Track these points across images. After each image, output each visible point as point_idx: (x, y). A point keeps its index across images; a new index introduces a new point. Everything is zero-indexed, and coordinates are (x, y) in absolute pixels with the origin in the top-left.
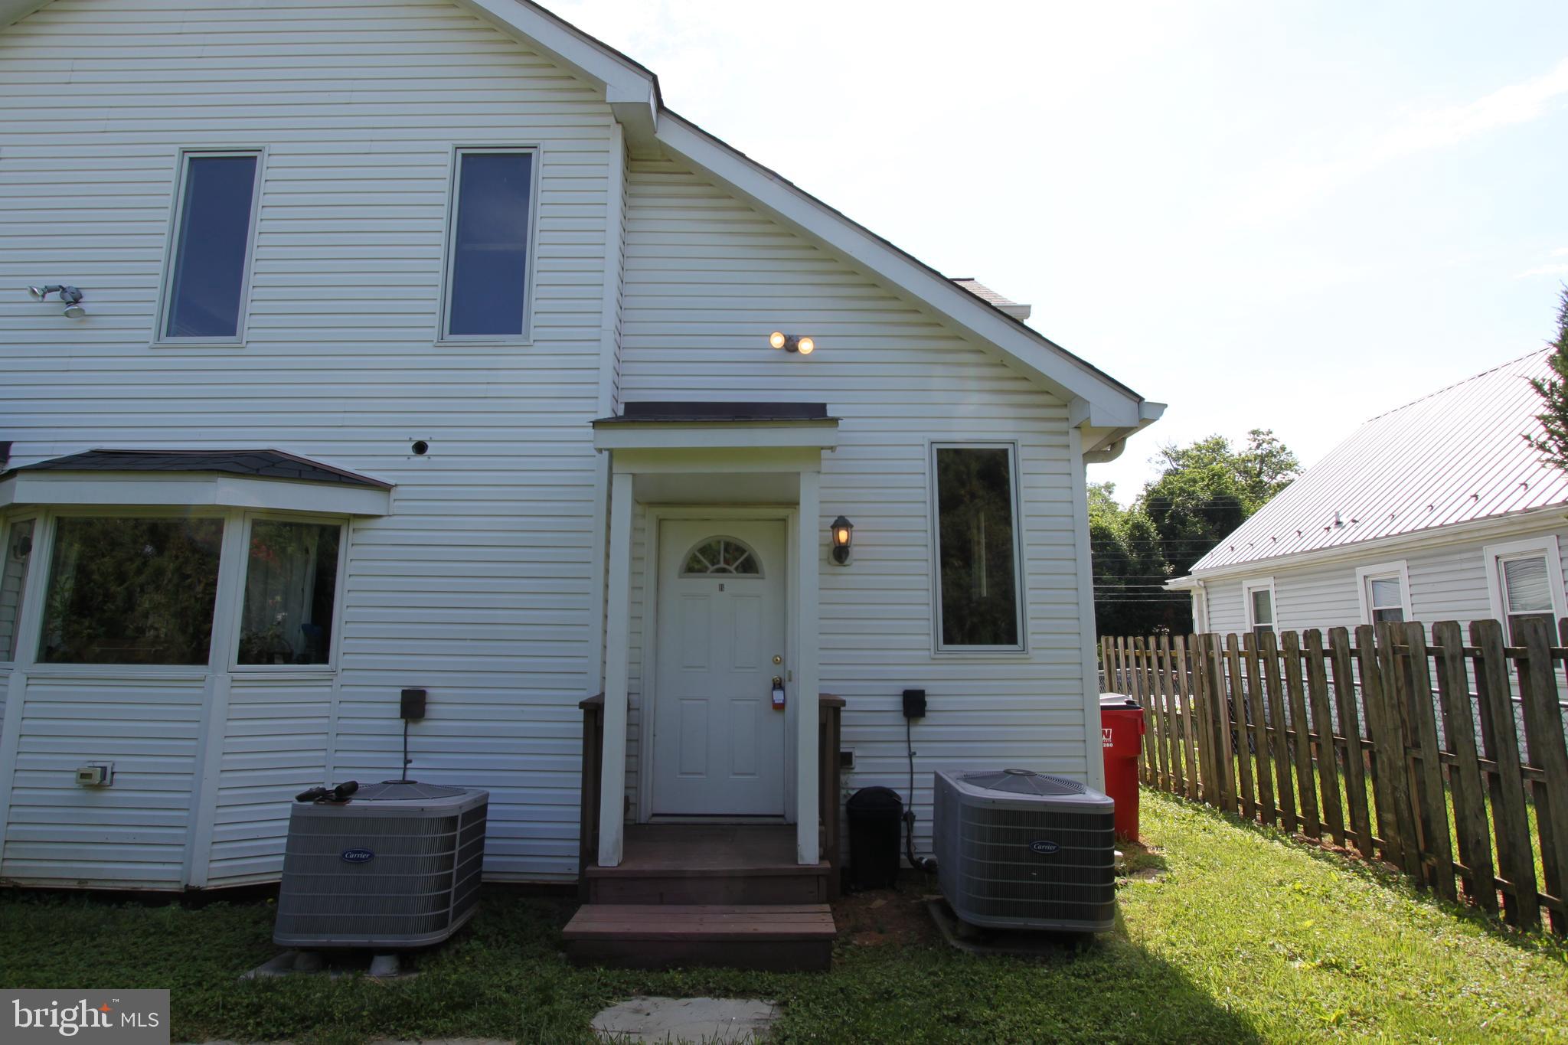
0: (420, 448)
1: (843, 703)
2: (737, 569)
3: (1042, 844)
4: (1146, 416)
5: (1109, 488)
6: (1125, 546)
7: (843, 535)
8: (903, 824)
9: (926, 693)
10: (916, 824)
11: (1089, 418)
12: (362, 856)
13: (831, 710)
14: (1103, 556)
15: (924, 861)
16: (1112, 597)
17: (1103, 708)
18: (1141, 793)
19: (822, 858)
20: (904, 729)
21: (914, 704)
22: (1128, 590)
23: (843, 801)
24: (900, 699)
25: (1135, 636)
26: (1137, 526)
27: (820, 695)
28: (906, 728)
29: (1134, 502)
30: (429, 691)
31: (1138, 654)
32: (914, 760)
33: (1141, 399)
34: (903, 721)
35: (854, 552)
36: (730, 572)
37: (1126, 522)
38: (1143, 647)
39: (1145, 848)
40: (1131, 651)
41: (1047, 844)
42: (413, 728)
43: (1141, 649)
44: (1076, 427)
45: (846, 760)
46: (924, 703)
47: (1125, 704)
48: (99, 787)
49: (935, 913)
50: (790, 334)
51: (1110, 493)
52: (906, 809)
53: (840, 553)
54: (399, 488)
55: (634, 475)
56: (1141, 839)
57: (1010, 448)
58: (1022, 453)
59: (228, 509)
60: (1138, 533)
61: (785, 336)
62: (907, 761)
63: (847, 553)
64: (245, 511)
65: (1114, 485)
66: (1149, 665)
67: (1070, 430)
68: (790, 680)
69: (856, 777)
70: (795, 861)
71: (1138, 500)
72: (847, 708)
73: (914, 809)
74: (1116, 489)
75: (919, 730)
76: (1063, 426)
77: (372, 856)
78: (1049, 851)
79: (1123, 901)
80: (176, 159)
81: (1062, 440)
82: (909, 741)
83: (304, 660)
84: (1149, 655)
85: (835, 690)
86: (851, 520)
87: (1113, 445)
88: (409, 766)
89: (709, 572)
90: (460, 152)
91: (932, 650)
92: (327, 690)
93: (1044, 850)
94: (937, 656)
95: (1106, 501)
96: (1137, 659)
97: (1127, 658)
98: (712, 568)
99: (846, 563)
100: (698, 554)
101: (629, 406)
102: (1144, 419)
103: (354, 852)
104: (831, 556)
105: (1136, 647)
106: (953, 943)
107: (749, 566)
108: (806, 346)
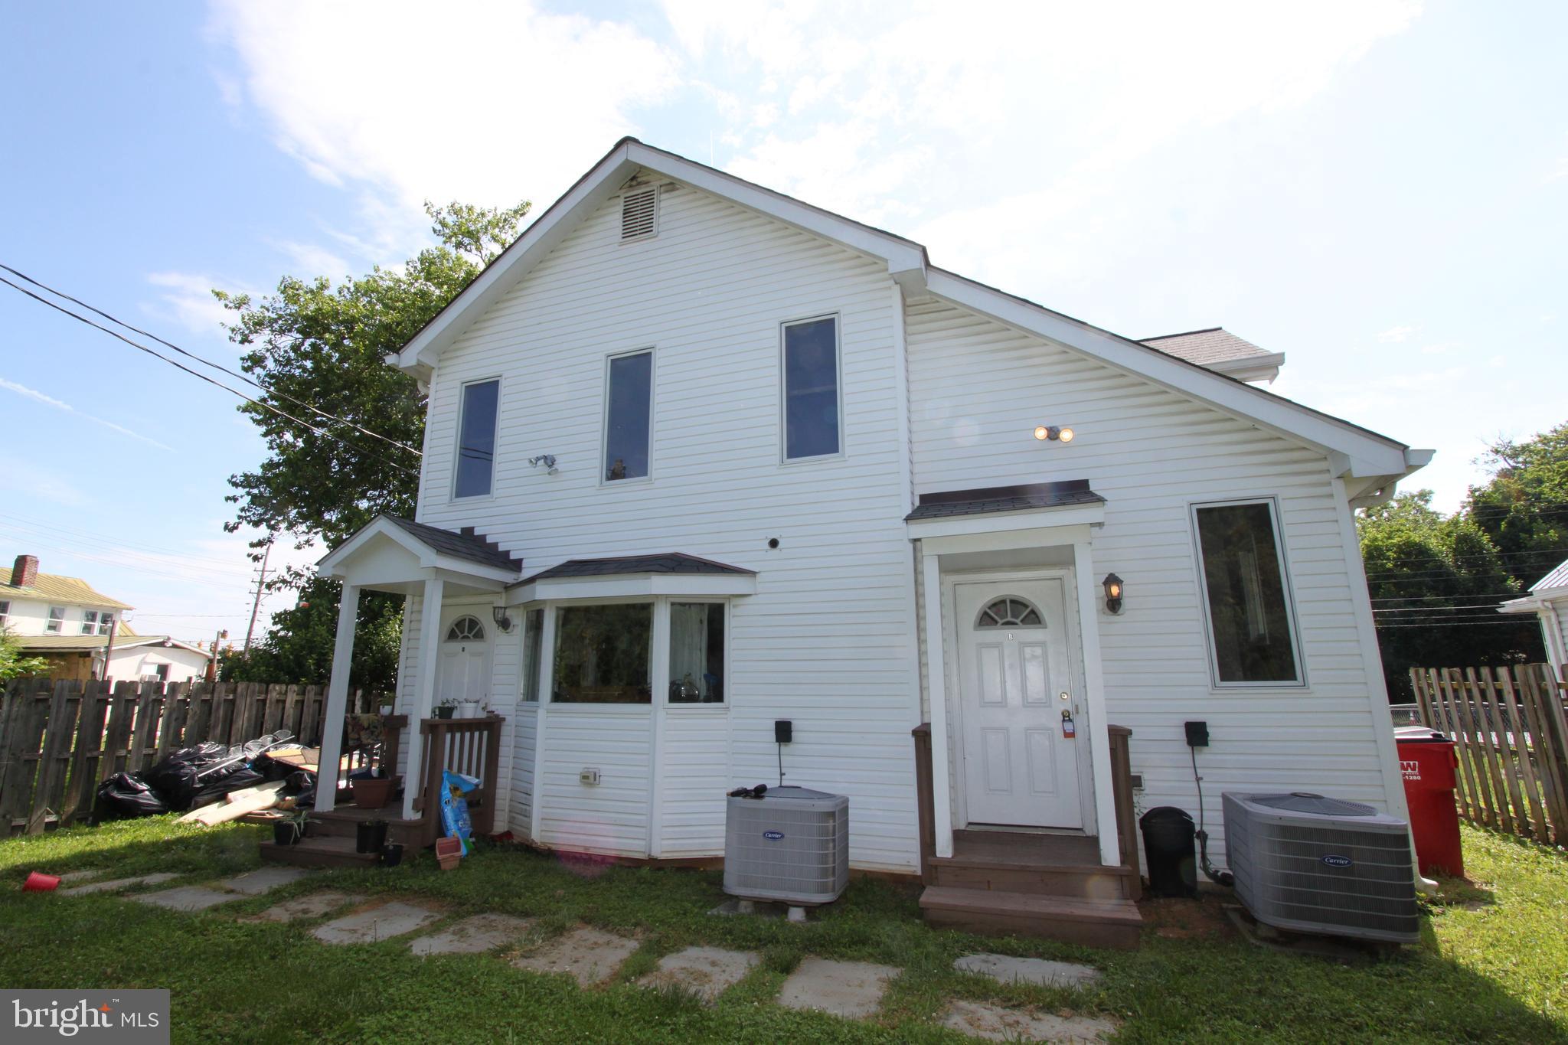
0: (774, 543)
1: (1130, 732)
2: (1022, 621)
3: (1334, 858)
4: (1412, 462)
5: (1424, 496)
6: (1449, 561)
7: (1115, 590)
8: (1197, 843)
9: (1207, 724)
10: (1209, 843)
11: (1350, 470)
12: (777, 836)
13: (1119, 738)
14: (1421, 575)
15: (1219, 874)
16: (1438, 621)
17: (1399, 741)
18: (1462, 828)
19: (1123, 862)
20: (1190, 757)
21: (1197, 734)
22: (1459, 612)
23: (1137, 819)
24: (1183, 730)
25: (1449, 667)
26: (1464, 539)
27: (1109, 726)
28: (1191, 755)
29: (1459, 509)
30: (793, 722)
31: (1455, 687)
32: (1202, 784)
33: (1406, 447)
34: (1189, 749)
35: (1126, 603)
36: (1016, 624)
37: (1448, 535)
38: (1461, 679)
39: (1471, 883)
40: (1447, 683)
41: (1339, 859)
42: (785, 749)
43: (1458, 681)
44: (1338, 477)
45: (1137, 782)
46: (1207, 734)
47: (1431, 737)
48: (591, 785)
49: (1235, 918)
50: (1051, 425)
51: (1427, 501)
52: (1197, 828)
53: (1114, 605)
54: (762, 574)
55: (939, 556)
56: (1467, 875)
57: (1271, 502)
58: (1284, 506)
59: (657, 596)
60: (1465, 546)
61: (1047, 429)
62: (1195, 784)
63: (1120, 604)
64: (667, 596)
65: (1430, 492)
66: (1470, 698)
67: (1333, 481)
68: (1077, 713)
69: (1147, 797)
70: (1100, 862)
71: (1464, 507)
72: (1134, 736)
73: (1205, 828)
74: (1434, 498)
75: (1204, 756)
76: (1325, 477)
77: (783, 836)
78: (1341, 864)
79: (1440, 926)
80: (603, 362)
81: (1325, 490)
82: (1195, 767)
83: (707, 700)
84: (1468, 687)
85: (1121, 722)
86: (1121, 576)
87: (1382, 490)
88: (783, 777)
89: (999, 625)
90: (784, 325)
91: (1210, 686)
92: (725, 721)
93: (1336, 863)
94: (1215, 692)
95: (1421, 511)
96: (1455, 691)
97: (1443, 690)
98: (1001, 622)
99: (1120, 612)
100: (988, 611)
101: (924, 498)
102: (1411, 466)
103: (772, 833)
104: (1106, 607)
105: (1452, 679)
106: (1253, 941)
107: (1033, 618)
108: (1066, 435)
